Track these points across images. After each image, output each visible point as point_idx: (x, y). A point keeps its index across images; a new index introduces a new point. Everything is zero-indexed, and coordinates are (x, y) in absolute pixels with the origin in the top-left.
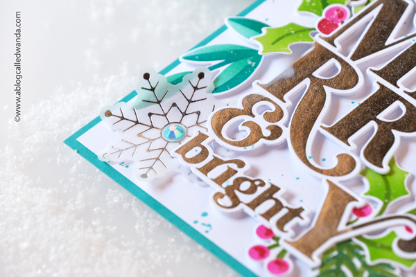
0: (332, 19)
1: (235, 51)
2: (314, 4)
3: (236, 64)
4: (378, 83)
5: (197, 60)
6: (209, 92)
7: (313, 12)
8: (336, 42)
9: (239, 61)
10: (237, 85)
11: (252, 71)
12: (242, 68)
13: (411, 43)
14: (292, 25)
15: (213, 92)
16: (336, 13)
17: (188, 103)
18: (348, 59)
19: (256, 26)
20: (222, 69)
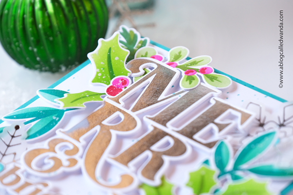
0: (118, 85)
1: (43, 111)
2: (104, 77)
3: (44, 119)
4: (152, 125)
5: (15, 118)
6: (23, 139)
7: (103, 83)
8: (120, 100)
9: (47, 118)
10: (44, 133)
11: (56, 123)
12: (48, 122)
13: (178, 98)
14: (88, 92)
15: (26, 139)
16: (120, 81)
17: (6, 147)
18: (129, 112)
19: (60, 94)
20: (33, 124)
